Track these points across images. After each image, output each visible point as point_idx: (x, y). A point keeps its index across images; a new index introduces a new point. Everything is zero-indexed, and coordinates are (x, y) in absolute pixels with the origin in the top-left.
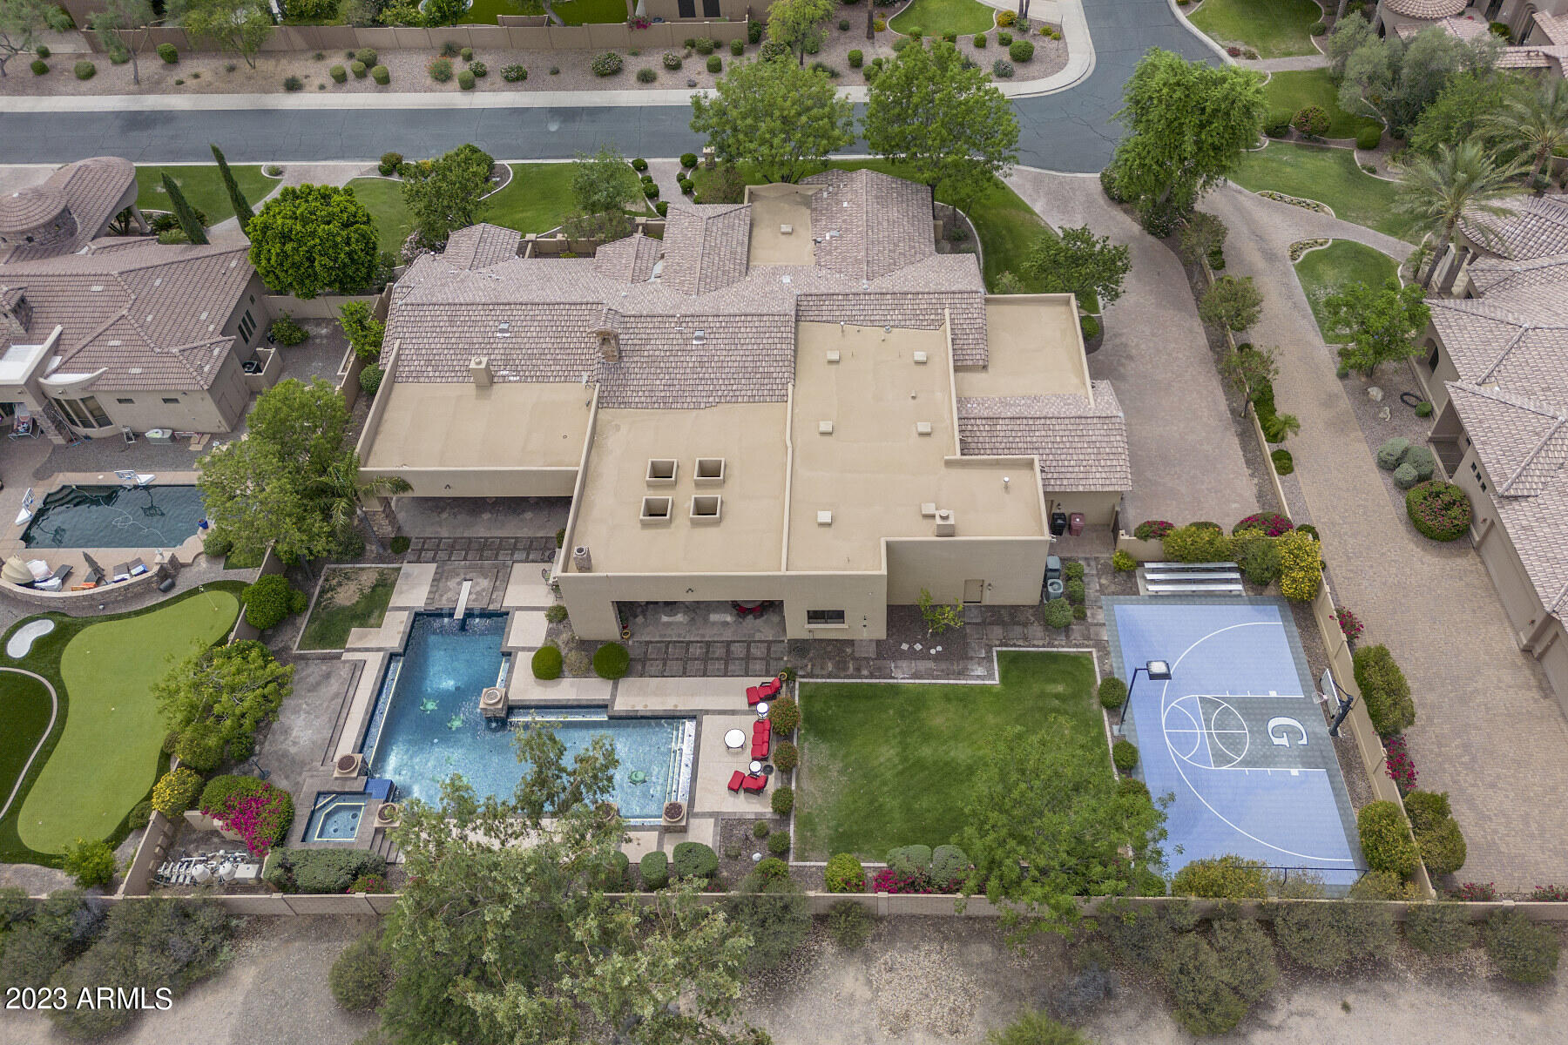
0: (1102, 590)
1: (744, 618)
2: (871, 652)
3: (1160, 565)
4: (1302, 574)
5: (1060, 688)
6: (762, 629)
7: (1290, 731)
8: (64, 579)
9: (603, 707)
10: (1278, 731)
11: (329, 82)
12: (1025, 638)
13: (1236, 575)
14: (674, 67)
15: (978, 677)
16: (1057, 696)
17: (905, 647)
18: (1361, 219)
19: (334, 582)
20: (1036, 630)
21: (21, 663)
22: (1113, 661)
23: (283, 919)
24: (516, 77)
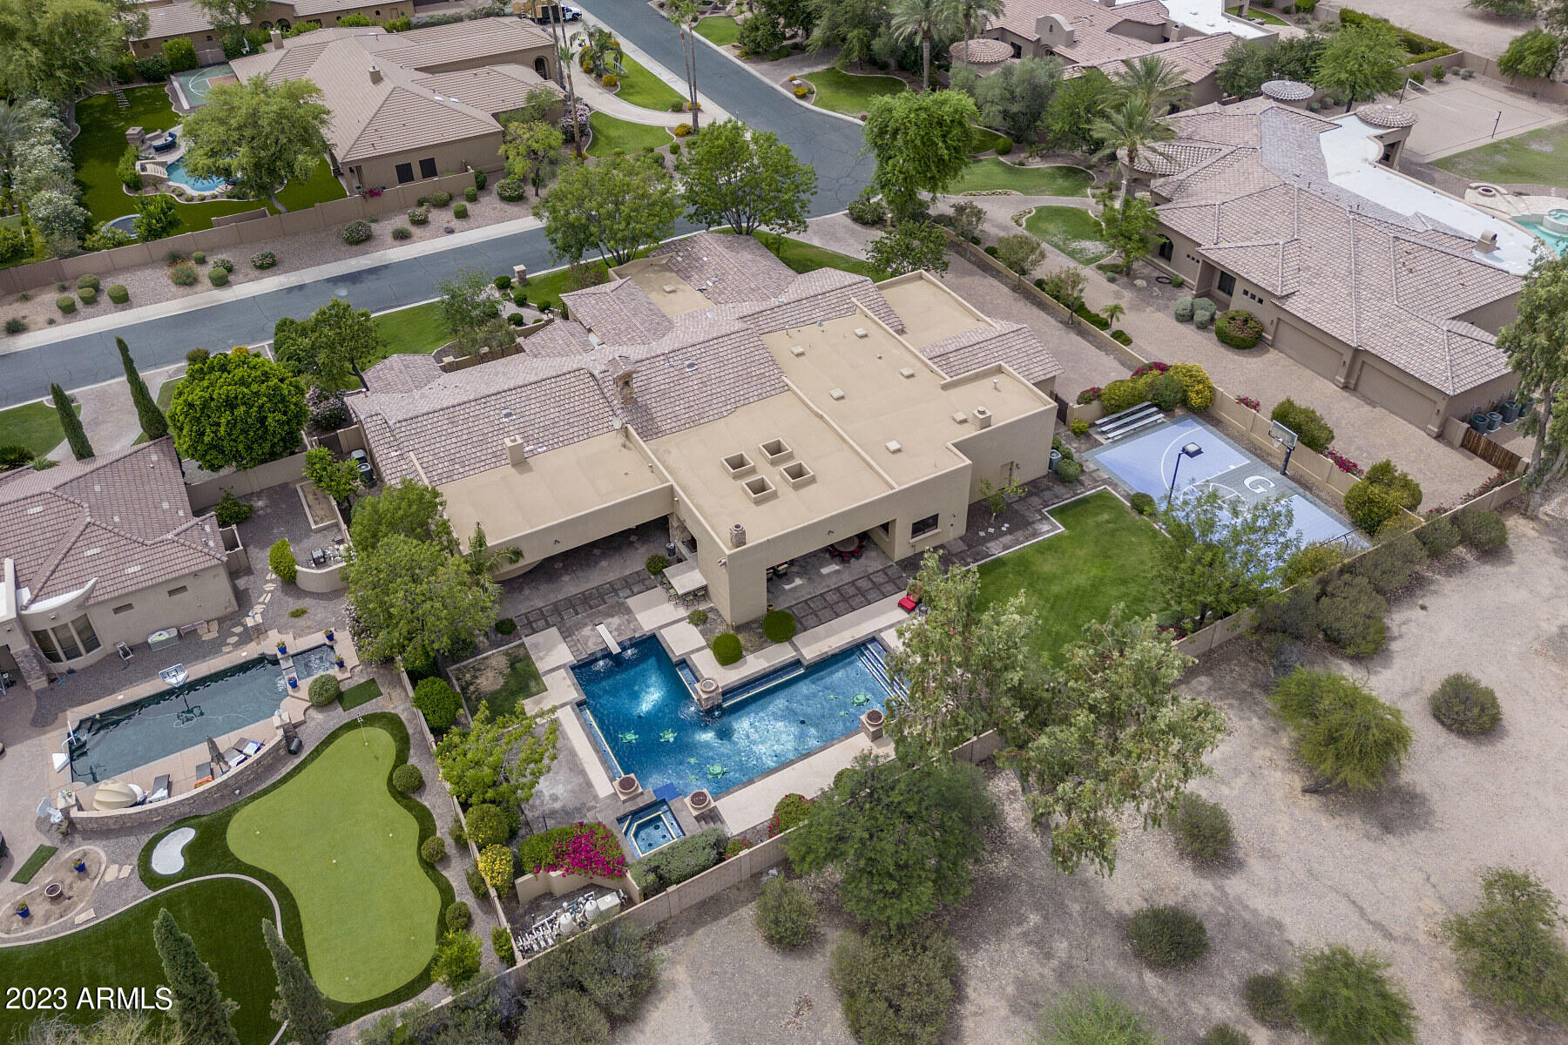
0: (1078, 451)
1: (848, 562)
2: (962, 546)
3: (1106, 420)
4: (1201, 386)
5: (1106, 517)
6: (870, 563)
7: (1261, 483)
8: (169, 786)
9: (797, 663)
10: (1255, 484)
11: (58, 315)
12: (1057, 497)
13: (1155, 409)
14: (421, 222)
15: (1048, 532)
16: (1108, 522)
17: (982, 534)
18: (1042, 192)
19: (468, 676)
20: (1059, 489)
21: (184, 875)
22: (1123, 487)
23: (670, 922)
24: (267, 265)
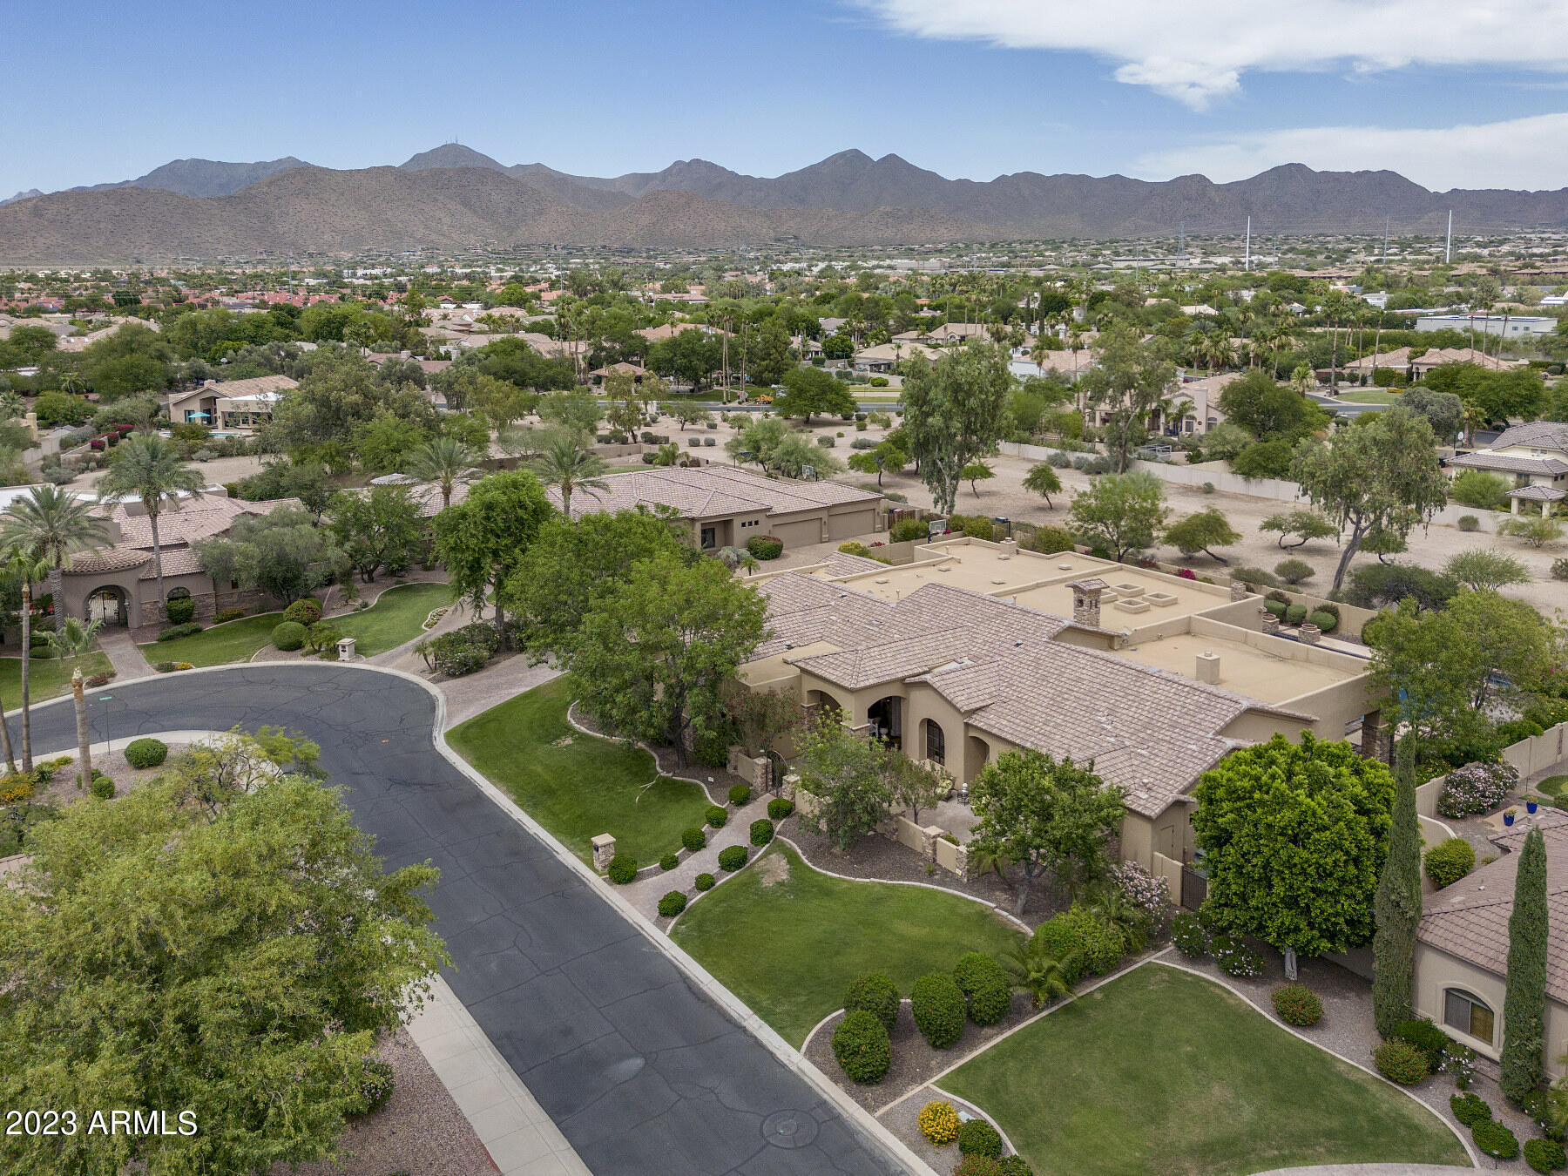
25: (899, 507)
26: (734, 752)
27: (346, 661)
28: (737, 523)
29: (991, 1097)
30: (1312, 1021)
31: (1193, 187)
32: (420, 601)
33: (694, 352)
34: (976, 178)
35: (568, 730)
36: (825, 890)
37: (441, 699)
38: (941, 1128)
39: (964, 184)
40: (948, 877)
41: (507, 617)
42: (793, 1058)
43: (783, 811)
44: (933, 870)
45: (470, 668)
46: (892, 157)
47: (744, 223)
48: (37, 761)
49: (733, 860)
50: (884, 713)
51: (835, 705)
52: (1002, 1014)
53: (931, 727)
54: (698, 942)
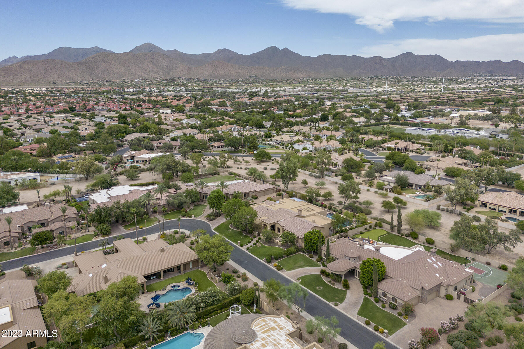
25: (278, 188)
26: (253, 232)
27: (193, 218)
28: (250, 193)
29: (281, 263)
30: (312, 257)
31: (378, 60)
32: (200, 208)
33: (235, 142)
34: (311, 56)
35: (230, 229)
36: (265, 247)
37: (210, 224)
38: (275, 265)
39: (308, 57)
40: (279, 246)
41: (217, 211)
42: (262, 261)
43: (260, 239)
44: (277, 245)
45: (213, 219)
46: (286, 49)
47: (240, 71)
48: (164, 232)
49: (254, 244)
50: (273, 227)
51: (266, 226)
52: (282, 257)
53: (279, 229)
54: (251, 251)
